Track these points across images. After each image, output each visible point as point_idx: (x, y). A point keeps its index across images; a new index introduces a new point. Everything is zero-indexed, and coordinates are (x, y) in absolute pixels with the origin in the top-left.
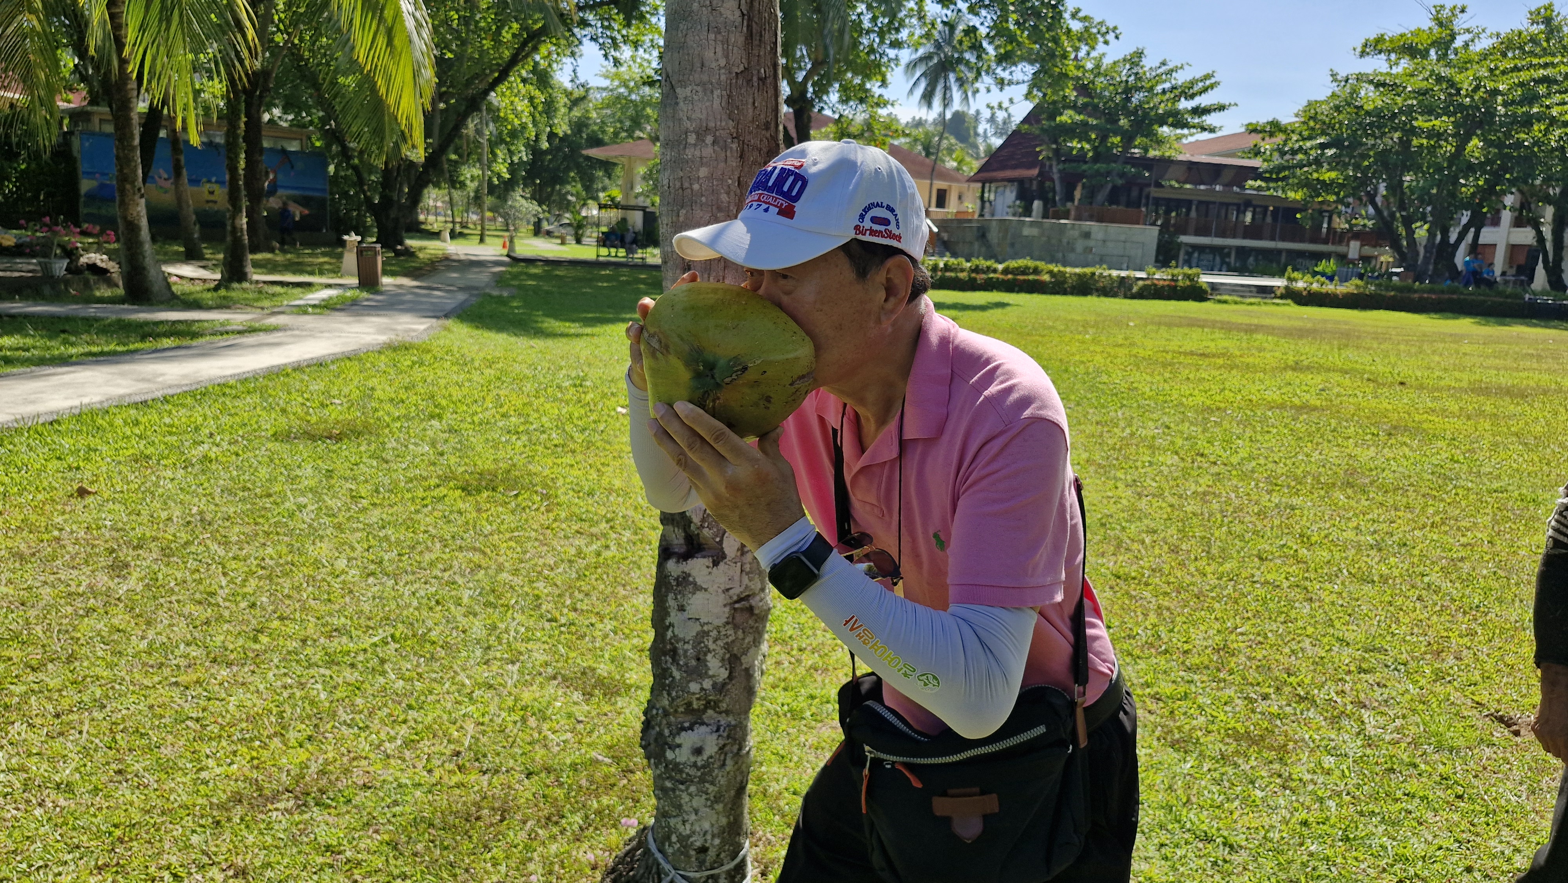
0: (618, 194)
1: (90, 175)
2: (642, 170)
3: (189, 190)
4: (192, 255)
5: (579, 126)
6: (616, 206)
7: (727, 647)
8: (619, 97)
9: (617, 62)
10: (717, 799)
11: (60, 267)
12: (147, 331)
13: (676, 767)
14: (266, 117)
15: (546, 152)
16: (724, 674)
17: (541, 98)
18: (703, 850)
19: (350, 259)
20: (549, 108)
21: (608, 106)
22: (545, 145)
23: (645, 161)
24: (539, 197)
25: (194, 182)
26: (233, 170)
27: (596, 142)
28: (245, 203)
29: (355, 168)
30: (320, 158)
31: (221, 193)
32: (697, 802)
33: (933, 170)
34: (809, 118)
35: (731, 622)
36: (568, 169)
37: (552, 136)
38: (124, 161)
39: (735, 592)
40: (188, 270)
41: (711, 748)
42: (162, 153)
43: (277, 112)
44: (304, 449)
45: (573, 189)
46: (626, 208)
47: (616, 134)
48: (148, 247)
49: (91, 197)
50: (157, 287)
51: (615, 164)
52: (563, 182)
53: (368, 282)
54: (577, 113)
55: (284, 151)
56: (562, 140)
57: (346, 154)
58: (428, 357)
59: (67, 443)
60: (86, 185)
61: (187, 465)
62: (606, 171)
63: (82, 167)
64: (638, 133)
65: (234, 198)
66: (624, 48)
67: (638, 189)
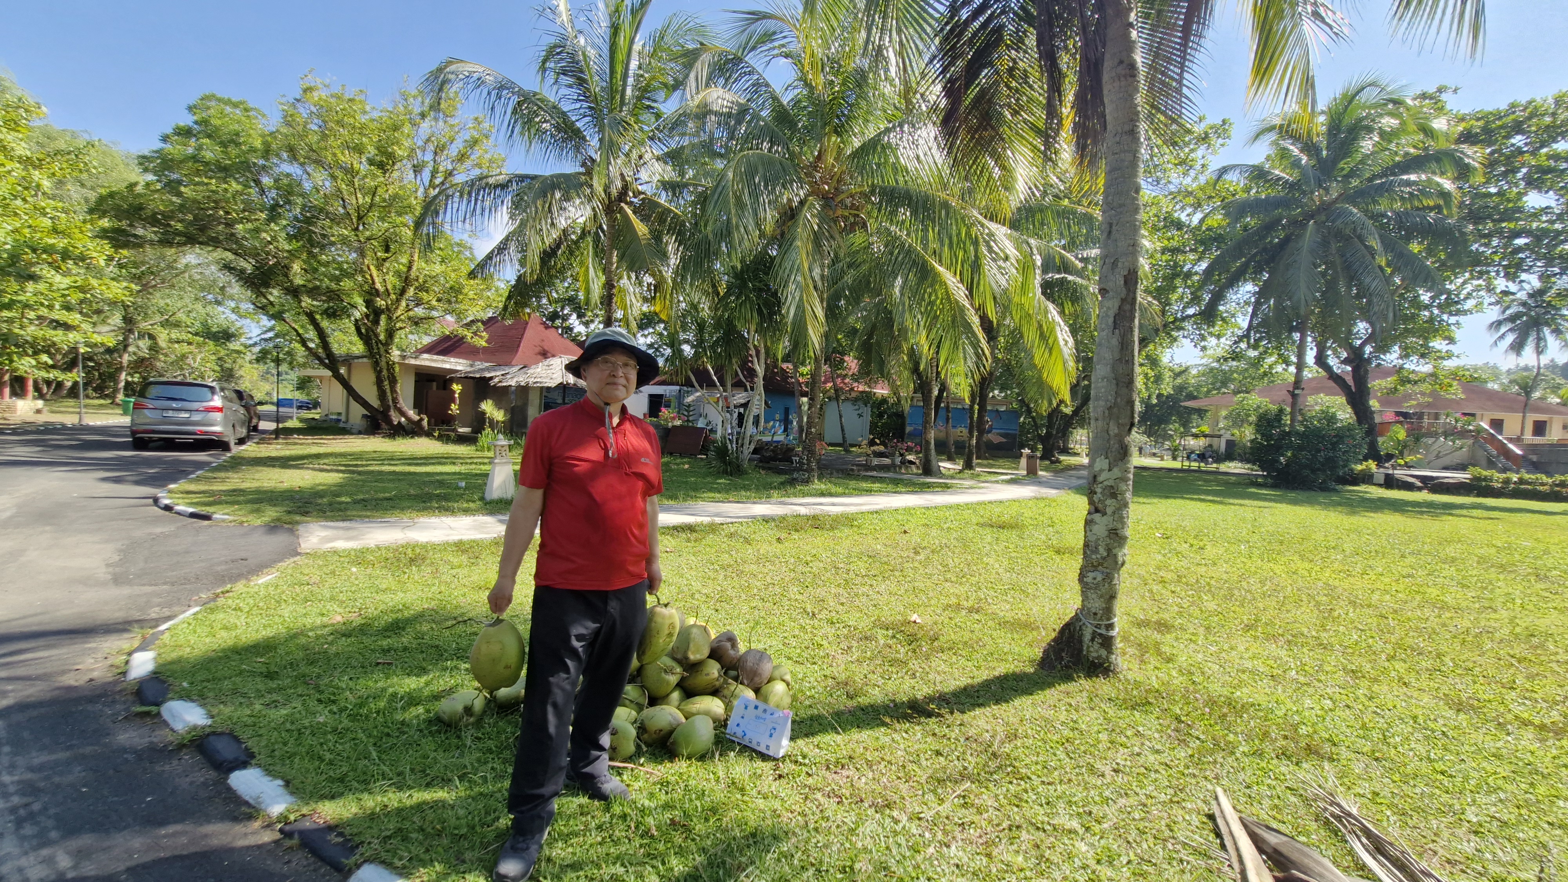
0: (1206, 429)
1: (910, 424)
2: (1224, 413)
3: (952, 431)
4: (950, 459)
5: (1180, 389)
6: (1205, 436)
7: (1107, 545)
8: (1212, 369)
9: (1204, 349)
10: (1101, 596)
11: (898, 460)
12: (929, 486)
13: (1087, 583)
14: (991, 395)
15: (1156, 405)
16: (1105, 554)
17: (1151, 374)
18: (1095, 614)
19: (1023, 461)
20: (1158, 379)
21: (1203, 375)
22: (1154, 401)
23: (1227, 407)
24: (1149, 433)
25: (954, 427)
26: (972, 418)
27: (1191, 397)
28: (976, 434)
29: (1033, 418)
30: (1016, 414)
31: (965, 431)
32: (1094, 596)
33: (1526, 405)
34: (1366, 372)
35: (1108, 536)
36: (1171, 414)
37: (1159, 396)
38: (927, 415)
39: (1111, 526)
40: (948, 465)
41: (1100, 578)
42: (942, 413)
43: (996, 392)
44: (988, 530)
45: (1173, 427)
46: (1212, 436)
47: (1209, 391)
48: (933, 452)
49: (910, 434)
50: (934, 469)
51: (1206, 411)
52: (1167, 422)
53: (1032, 471)
54: (1179, 381)
55: (997, 411)
56: (1167, 397)
57: (1029, 411)
58: (1054, 504)
59: (900, 517)
60: (908, 429)
61: (942, 529)
62: (1200, 415)
63: (908, 421)
64: (1223, 390)
65: (971, 433)
66: (1209, 339)
67: (1221, 425)
